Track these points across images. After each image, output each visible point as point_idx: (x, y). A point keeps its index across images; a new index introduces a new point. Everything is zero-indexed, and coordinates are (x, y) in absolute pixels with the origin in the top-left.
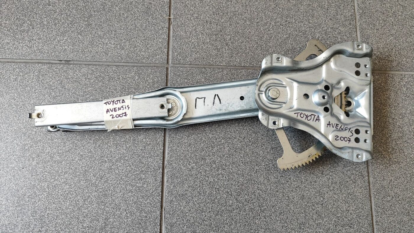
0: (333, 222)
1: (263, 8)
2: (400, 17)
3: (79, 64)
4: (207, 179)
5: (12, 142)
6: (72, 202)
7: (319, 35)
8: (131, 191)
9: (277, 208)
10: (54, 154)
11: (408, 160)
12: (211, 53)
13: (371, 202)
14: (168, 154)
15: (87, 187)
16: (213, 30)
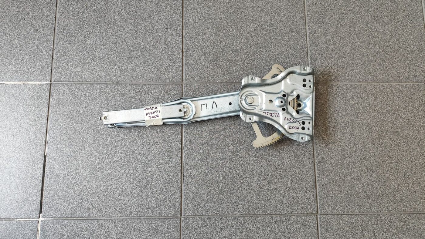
0: (290, 181)
1: (244, 43)
2: (338, 45)
3: (125, 84)
4: (209, 155)
5: (86, 135)
6: (126, 171)
7: (282, 59)
8: (162, 164)
9: (254, 173)
10: (113, 142)
11: (340, 141)
12: (210, 74)
13: (315, 168)
14: (185, 140)
15: (135, 162)
16: (211, 58)
